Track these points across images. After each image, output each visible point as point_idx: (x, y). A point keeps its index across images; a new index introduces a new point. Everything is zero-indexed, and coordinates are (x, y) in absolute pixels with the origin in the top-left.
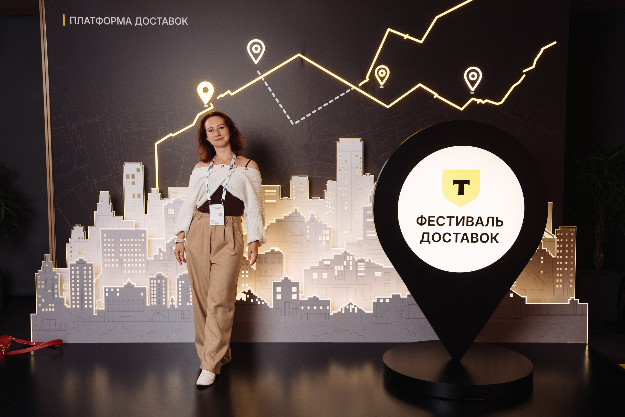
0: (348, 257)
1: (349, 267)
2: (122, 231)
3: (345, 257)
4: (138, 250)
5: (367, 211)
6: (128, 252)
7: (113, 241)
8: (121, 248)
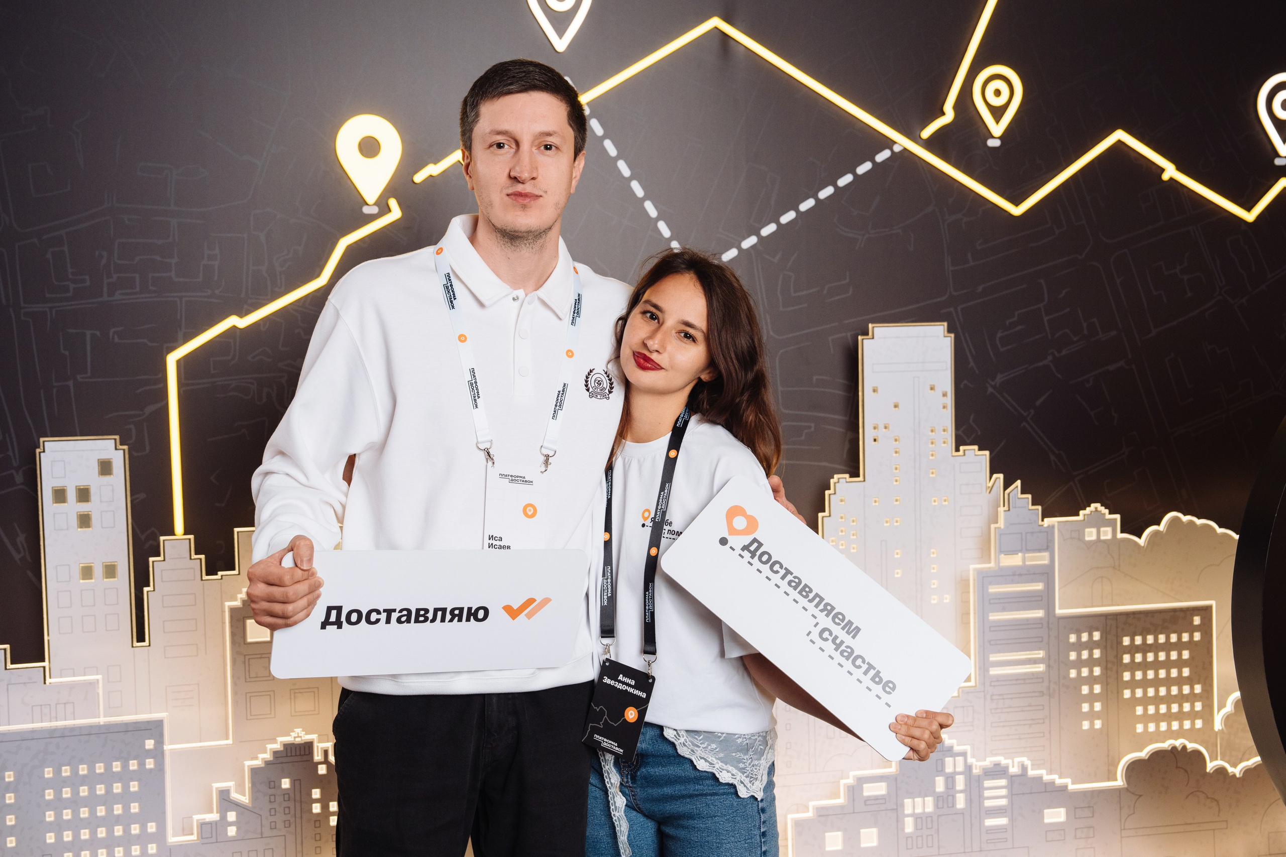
0: (949, 761)
1: (954, 797)
2: (52, 734)
3: (939, 762)
4: (126, 808)
5: (990, 584)
6: (82, 820)
7: (12, 779)
8: (49, 805)
